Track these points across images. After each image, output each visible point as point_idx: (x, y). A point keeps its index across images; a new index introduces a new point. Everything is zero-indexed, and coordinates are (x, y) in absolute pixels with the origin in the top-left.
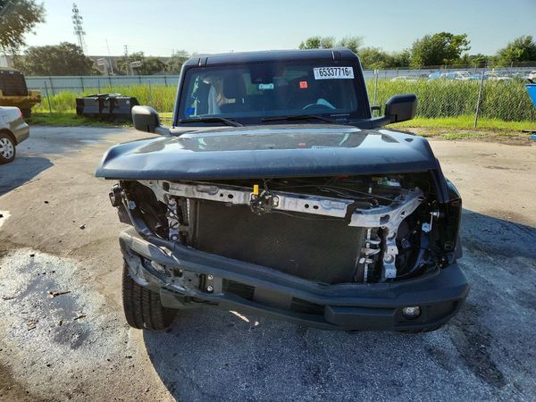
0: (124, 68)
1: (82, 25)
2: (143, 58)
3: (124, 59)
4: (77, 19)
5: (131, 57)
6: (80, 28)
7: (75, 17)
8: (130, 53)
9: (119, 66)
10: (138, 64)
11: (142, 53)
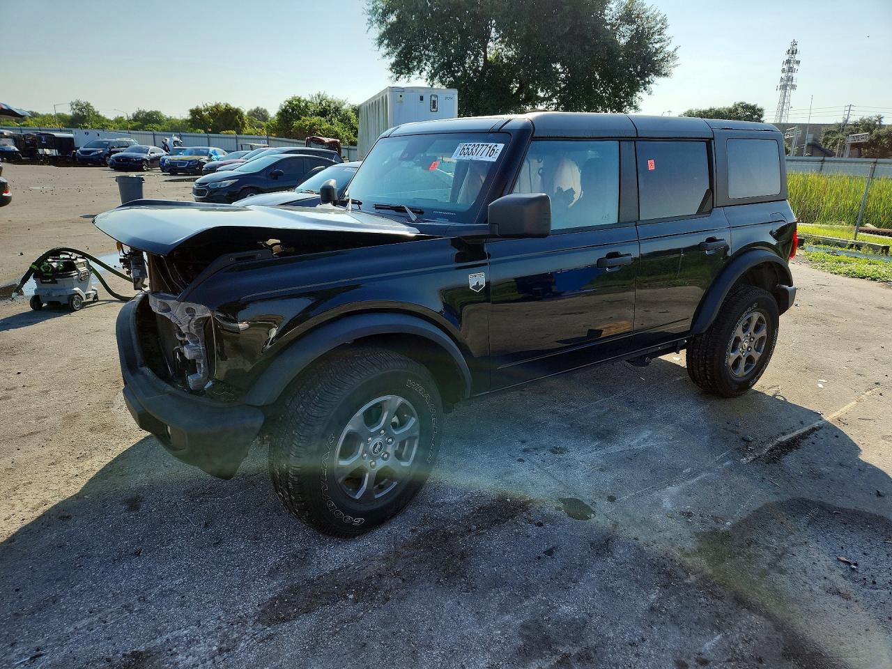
0: (834, 144)
1: (794, 75)
2: (881, 126)
3: (842, 128)
4: (790, 65)
5: (855, 125)
6: (790, 79)
7: (788, 62)
8: (854, 118)
9: (826, 140)
10: (863, 137)
11: (880, 118)
